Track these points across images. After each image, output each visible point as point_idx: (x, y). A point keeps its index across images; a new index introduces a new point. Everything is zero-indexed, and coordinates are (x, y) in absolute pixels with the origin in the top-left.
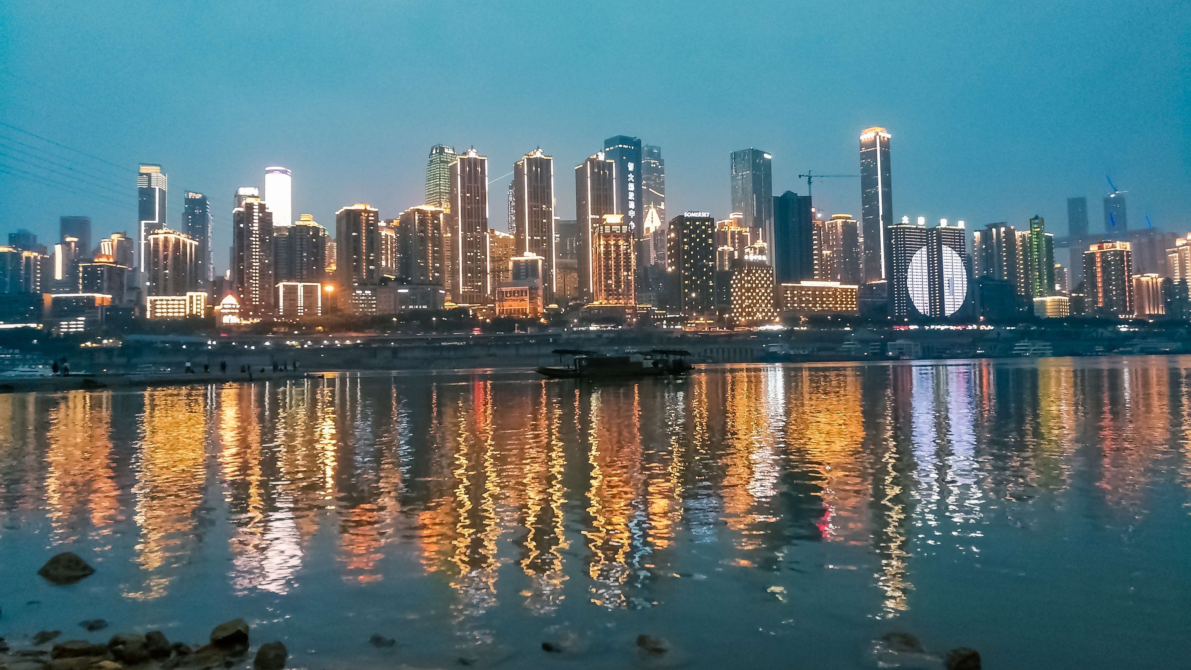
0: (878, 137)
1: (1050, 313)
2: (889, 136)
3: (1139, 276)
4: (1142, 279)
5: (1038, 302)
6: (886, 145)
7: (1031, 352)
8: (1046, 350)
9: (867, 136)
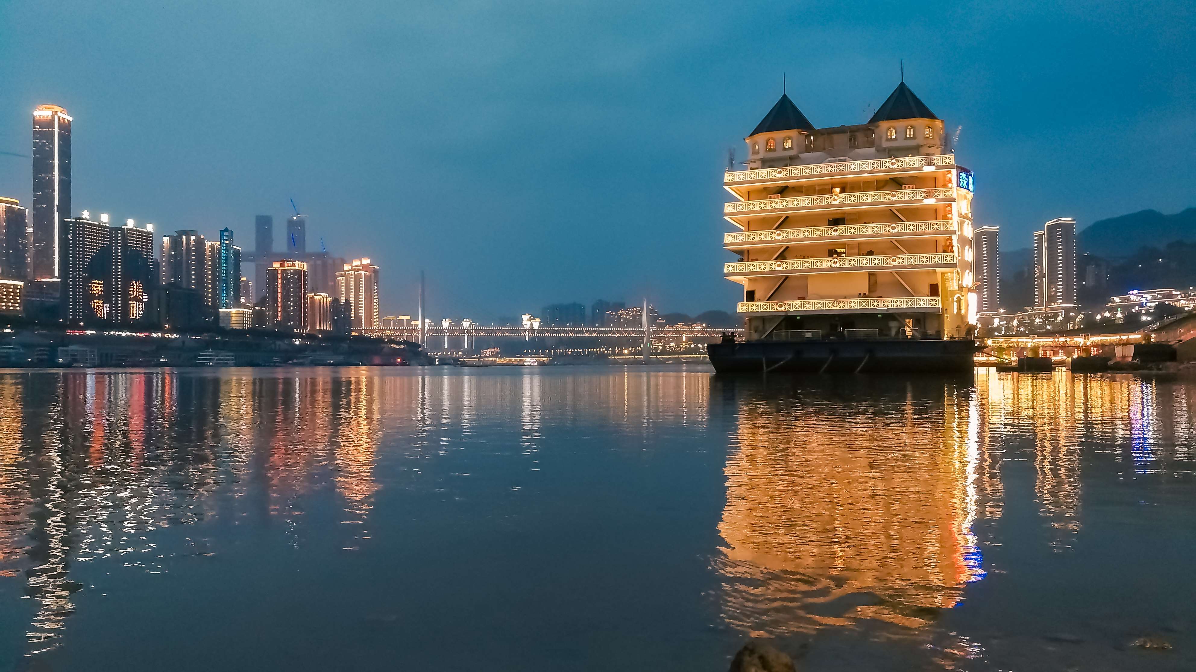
0: (56, 117)
1: (235, 324)
2: (71, 119)
3: (313, 294)
4: (315, 297)
5: (223, 313)
6: (65, 128)
7: (215, 361)
8: (228, 360)
9: (43, 113)
